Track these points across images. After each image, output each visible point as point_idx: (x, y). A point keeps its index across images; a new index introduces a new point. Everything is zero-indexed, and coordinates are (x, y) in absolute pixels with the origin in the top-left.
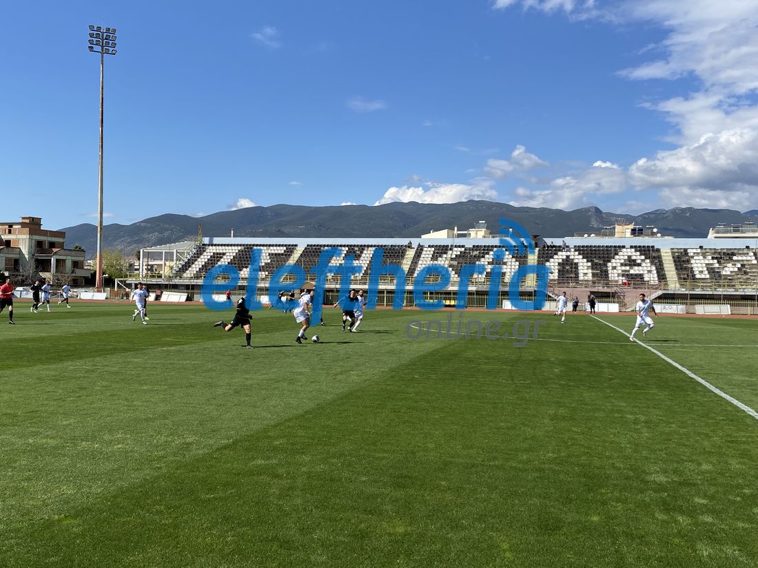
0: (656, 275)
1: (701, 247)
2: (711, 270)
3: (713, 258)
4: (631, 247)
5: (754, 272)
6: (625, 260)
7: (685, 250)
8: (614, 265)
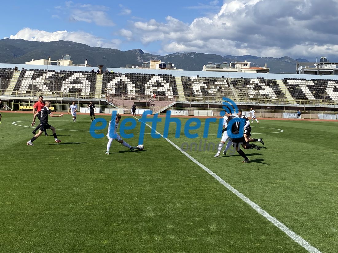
0: (172, 93)
1: (198, 76)
2: (203, 90)
3: (204, 83)
4: (159, 75)
5: (226, 92)
6: (155, 83)
7: (189, 78)
8: (149, 86)
